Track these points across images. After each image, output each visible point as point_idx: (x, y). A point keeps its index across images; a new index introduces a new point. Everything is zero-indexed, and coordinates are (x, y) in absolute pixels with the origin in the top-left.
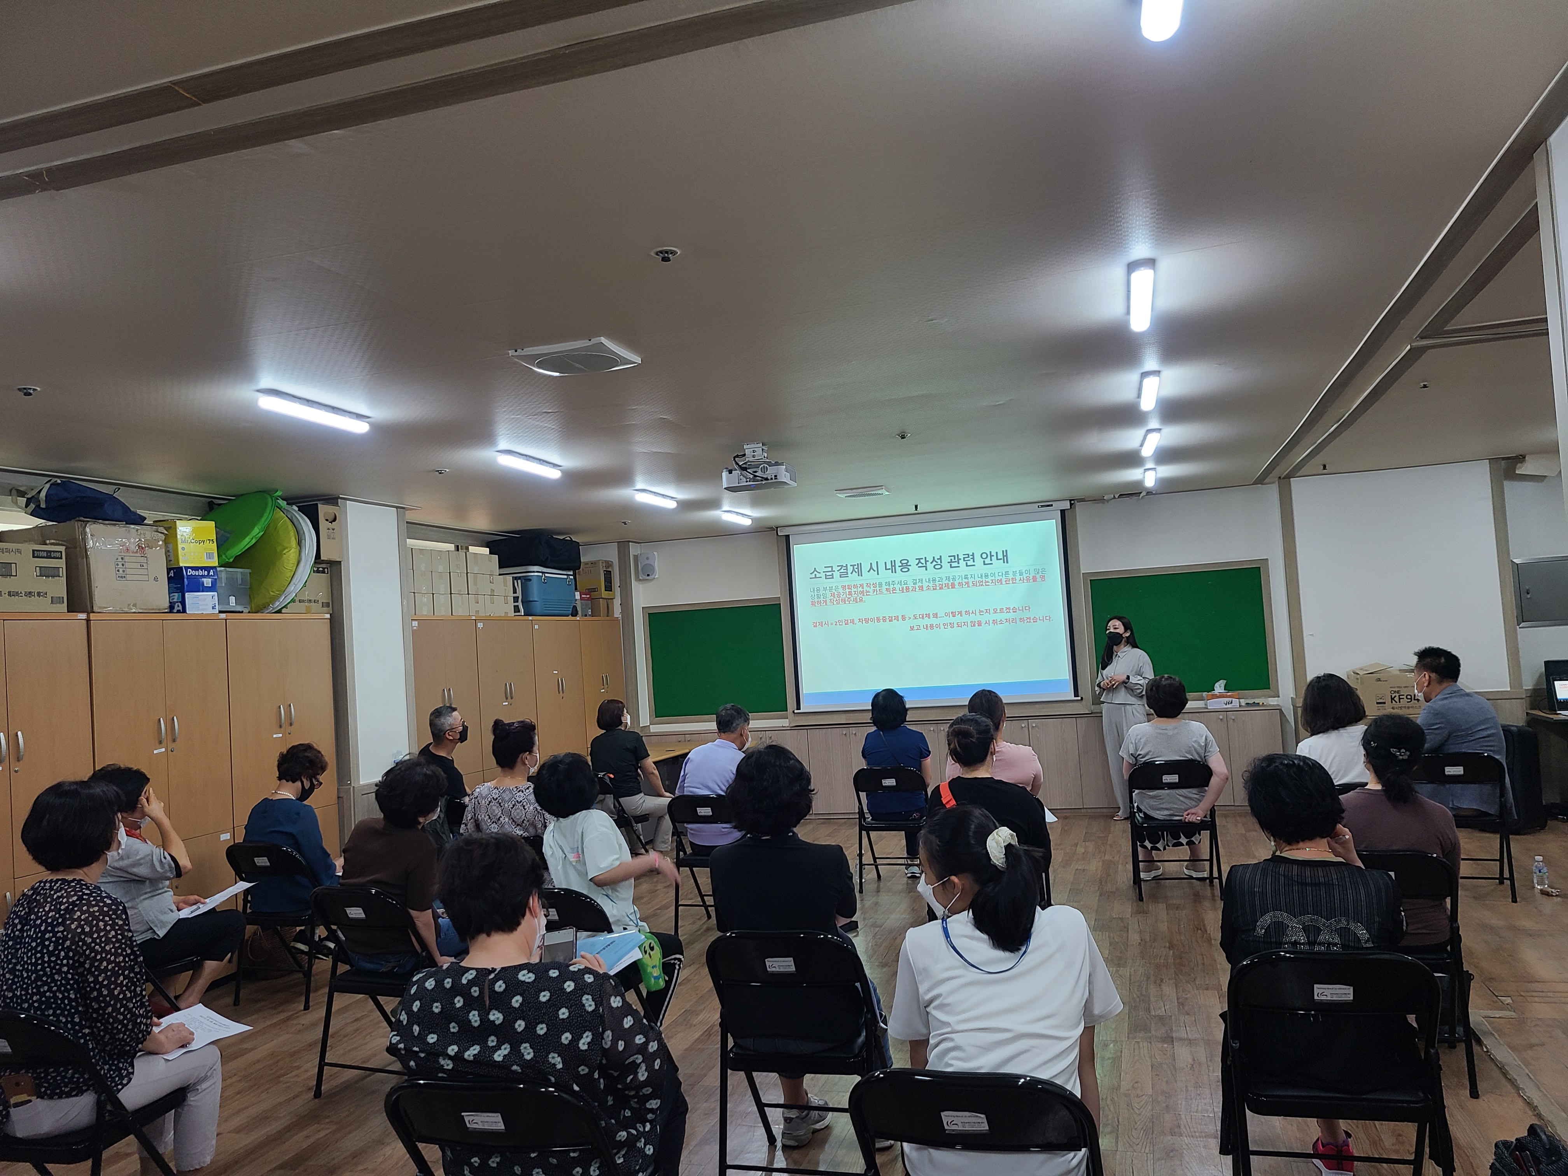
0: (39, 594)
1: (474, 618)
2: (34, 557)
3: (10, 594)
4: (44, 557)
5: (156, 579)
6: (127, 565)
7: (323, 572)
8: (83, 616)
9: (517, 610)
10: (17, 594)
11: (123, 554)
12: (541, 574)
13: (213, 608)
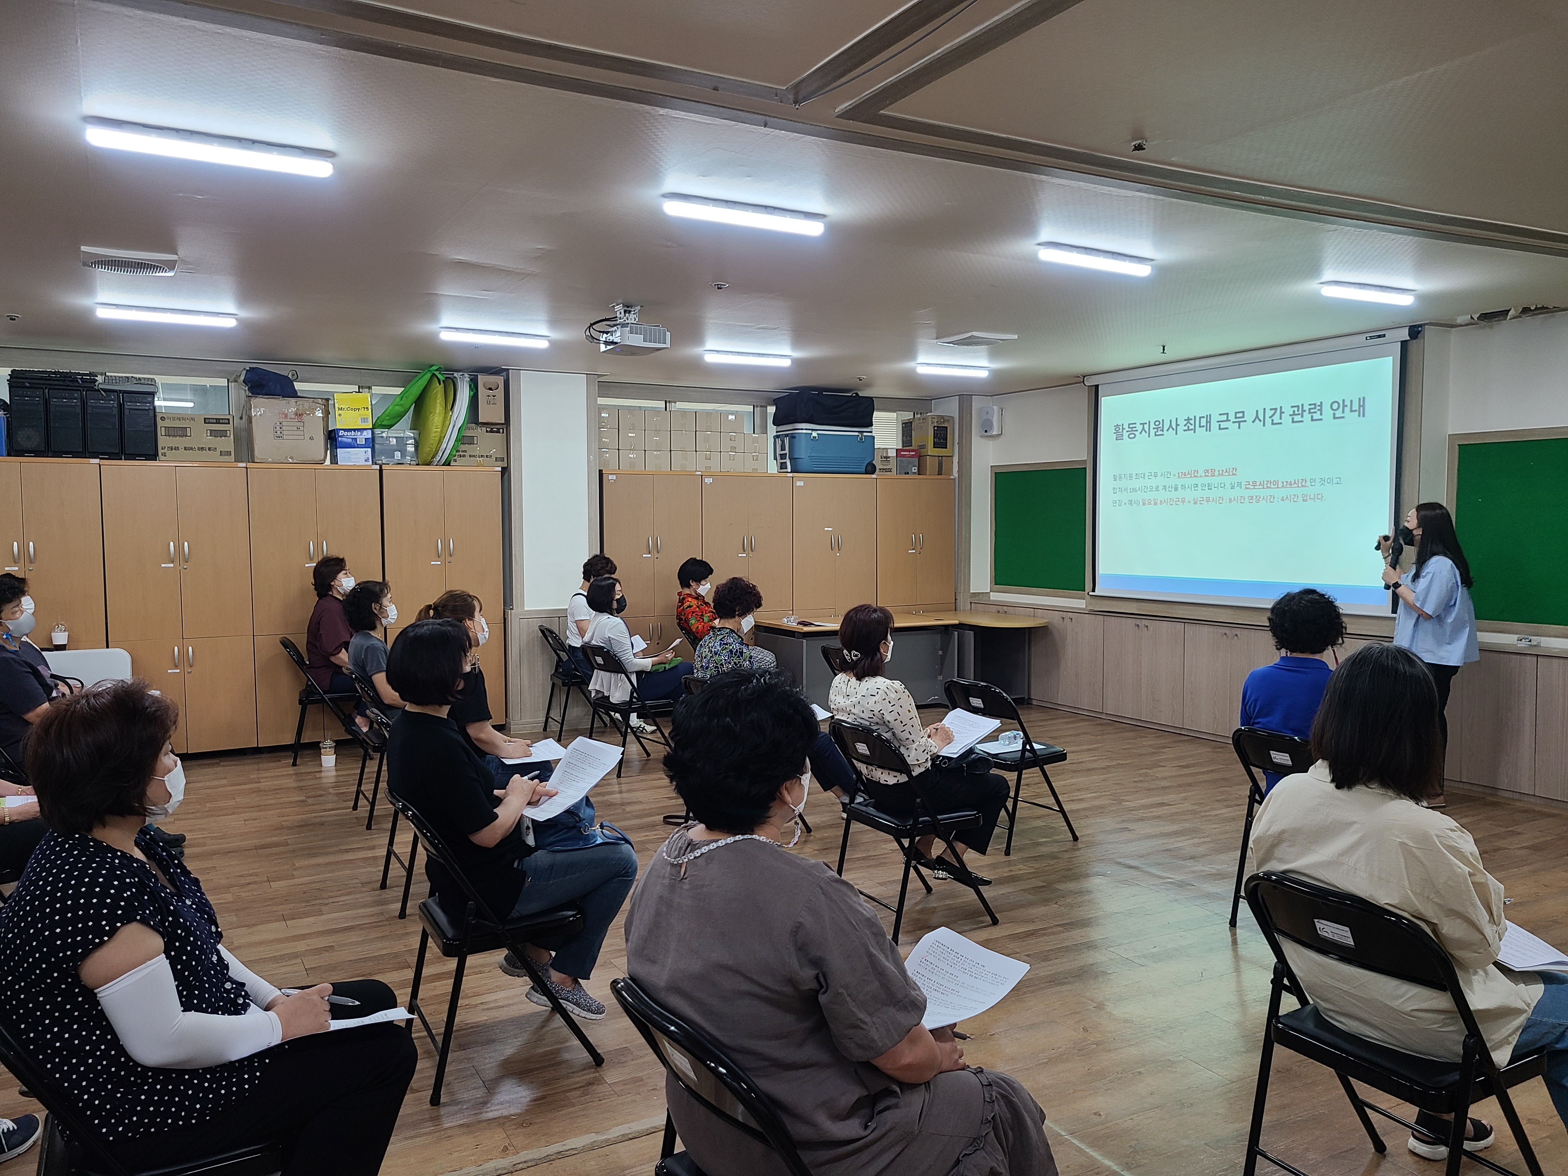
0: (209, 449)
1: (700, 473)
2: (205, 423)
3: (185, 449)
4: (214, 423)
5: (311, 438)
6: (284, 428)
7: (498, 432)
8: (244, 465)
9: (783, 466)
10: (192, 449)
11: (281, 420)
12: (810, 432)
13: (366, 461)
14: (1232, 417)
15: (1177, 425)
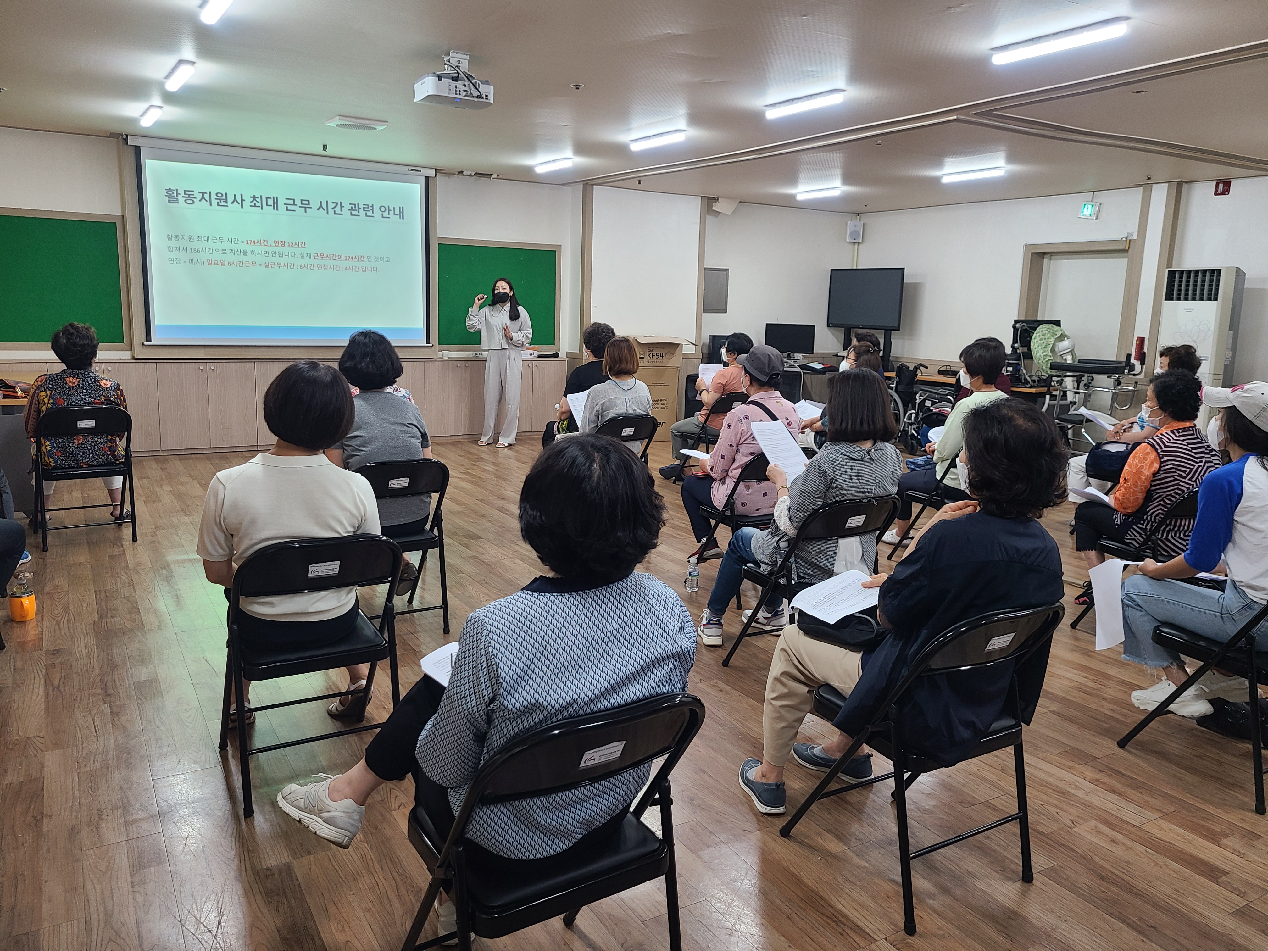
14: (298, 202)
15: (242, 200)
